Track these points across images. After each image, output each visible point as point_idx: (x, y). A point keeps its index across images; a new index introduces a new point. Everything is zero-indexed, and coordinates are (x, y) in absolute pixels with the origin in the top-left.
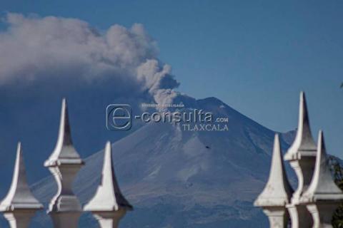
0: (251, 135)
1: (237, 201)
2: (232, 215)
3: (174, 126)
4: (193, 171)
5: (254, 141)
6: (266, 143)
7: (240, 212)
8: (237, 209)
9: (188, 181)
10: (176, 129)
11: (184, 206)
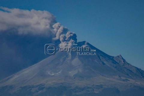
0: (101, 57)
1: (93, 85)
2: (91, 91)
3: (68, 53)
4: (75, 72)
5: (102, 60)
6: (107, 61)
7: (94, 90)
8: (94, 88)
9: (74, 76)
10: (69, 54)
11: (71, 87)
